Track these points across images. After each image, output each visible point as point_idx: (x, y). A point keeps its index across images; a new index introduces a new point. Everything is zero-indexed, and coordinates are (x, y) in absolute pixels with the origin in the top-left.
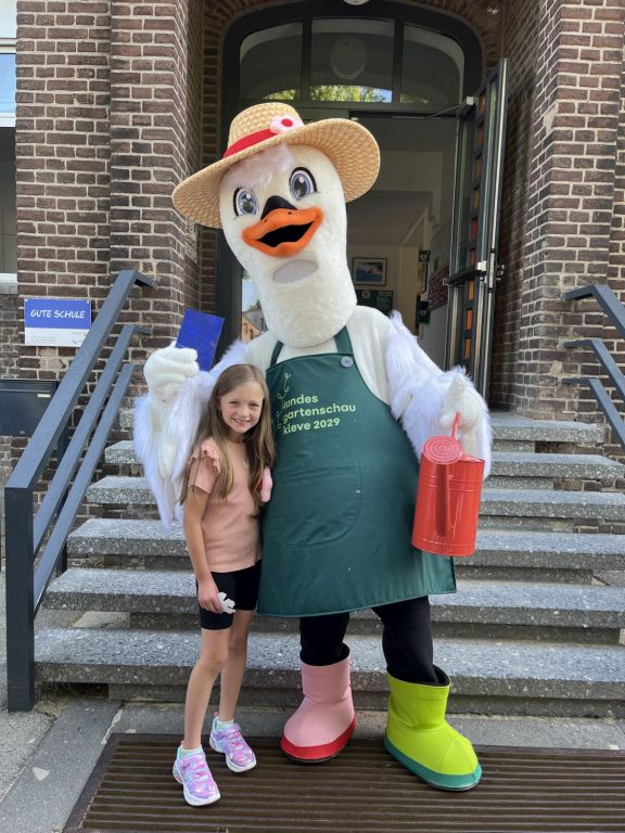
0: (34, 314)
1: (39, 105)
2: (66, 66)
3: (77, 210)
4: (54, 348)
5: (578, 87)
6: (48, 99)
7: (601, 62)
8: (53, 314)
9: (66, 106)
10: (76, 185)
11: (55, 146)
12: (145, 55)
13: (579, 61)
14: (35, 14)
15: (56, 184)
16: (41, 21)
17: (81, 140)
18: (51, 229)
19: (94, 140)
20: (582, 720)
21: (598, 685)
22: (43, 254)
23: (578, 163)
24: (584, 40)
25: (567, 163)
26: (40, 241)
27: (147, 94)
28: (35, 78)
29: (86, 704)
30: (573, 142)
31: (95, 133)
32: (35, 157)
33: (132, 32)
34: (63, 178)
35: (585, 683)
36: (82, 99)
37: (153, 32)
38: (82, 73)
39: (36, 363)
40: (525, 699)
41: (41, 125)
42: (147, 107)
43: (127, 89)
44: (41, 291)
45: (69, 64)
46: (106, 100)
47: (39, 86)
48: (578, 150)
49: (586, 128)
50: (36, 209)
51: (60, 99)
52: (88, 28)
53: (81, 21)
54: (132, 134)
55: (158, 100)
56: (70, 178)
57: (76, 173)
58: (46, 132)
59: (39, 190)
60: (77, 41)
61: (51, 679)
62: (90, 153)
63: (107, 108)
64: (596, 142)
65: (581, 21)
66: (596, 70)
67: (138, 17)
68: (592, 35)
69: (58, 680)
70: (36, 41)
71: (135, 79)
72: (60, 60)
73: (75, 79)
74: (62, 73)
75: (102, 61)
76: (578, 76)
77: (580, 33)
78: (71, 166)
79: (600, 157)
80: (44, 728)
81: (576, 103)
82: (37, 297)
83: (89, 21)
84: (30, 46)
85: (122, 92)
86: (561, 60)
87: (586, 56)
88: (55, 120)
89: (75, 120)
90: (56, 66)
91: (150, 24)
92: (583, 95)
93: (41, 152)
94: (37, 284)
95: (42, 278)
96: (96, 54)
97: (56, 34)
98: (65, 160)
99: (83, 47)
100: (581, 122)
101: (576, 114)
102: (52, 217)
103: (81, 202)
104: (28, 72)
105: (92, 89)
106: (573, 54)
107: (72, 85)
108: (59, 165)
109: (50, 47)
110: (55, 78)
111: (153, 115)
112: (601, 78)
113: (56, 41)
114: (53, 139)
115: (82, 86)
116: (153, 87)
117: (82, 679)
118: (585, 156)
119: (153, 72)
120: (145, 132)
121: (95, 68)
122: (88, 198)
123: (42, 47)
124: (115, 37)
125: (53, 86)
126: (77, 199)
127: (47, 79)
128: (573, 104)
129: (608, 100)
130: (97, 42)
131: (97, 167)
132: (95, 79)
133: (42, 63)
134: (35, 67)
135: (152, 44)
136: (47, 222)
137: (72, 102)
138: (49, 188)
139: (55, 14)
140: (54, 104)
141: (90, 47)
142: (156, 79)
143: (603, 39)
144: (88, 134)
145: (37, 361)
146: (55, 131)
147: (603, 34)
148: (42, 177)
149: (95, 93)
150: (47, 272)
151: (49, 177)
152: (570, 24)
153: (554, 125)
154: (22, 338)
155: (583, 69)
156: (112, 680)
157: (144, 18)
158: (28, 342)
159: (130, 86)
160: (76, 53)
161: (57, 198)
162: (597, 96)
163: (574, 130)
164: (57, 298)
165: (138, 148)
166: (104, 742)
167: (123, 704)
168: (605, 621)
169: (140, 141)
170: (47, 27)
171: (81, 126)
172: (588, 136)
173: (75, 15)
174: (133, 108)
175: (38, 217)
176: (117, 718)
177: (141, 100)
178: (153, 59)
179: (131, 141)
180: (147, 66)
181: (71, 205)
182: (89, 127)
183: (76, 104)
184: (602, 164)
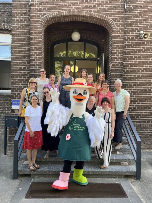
0: (14, 103)
1: (16, 64)
3: (23, 83)
5: (115, 61)
6: (18, 63)
8: (18, 103)
10: (22, 78)
11: (19, 71)
12: (36, 56)
13: (115, 56)
14: (15, 47)
15: (19, 78)
17: (24, 70)
18: (18, 87)
19: (26, 70)
21: (115, 172)
22: (16, 91)
24: (116, 53)
25: (114, 75)
26: (15, 89)
27: (36, 63)
28: (15, 59)
29: (27, 178)
33: (34, 52)
36: (24, 63)
37: (38, 52)
38: (24, 58)
39: (14, 112)
41: (16, 68)
42: (36, 65)
44: (15, 98)
45: (22, 56)
46: (29, 63)
48: (116, 72)
49: (117, 69)
50: (15, 83)
51: (20, 63)
52: (25, 50)
54: (34, 70)
55: (38, 64)
56: (21, 77)
57: (23, 76)
59: (16, 80)
61: (21, 174)
62: (25, 73)
63: (29, 65)
64: (119, 71)
65: (116, 49)
67: (35, 49)
68: (118, 52)
70: (15, 52)
72: (20, 56)
74: (20, 58)
75: (28, 56)
80: (20, 182)
81: (115, 64)
82: (15, 100)
83: (25, 49)
88: (19, 67)
91: (37, 50)
93: (16, 72)
95: (16, 96)
97: (19, 51)
98: (21, 74)
99: (24, 53)
101: (115, 66)
102: (18, 84)
105: (26, 61)
107: (22, 60)
108: (19, 75)
109: (18, 53)
115: (24, 61)
116: (38, 61)
117: (26, 173)
118: (117, 74)
119: (38, 59)
120: (36, 70)
122: (25, 81)
124: (31, 52)
125: (18, 60)
126: (23, 81)
129: (121, 63)
130: (27, 53)
131: (27, 75)
132: (27, 59)
133: (16, 56)
135: (38, 54)
137: (22, 63)
139: (19, 47)
146: (19, 69)
147: (120, 52)
148: (16, 77)
152: (114, 50)
153: (111, 68)
154: (11, 107)
155: (116, 58)
156: (31, 173)
158: (13, 108)
159: (33, 61)
161: (19, 81)
162: (119, 63)
163: (115, 69)
164: (18, 100)
165: (35, 72)
166: (31, 184)
167: (33, 178)
170: (17, 50)
171: (24, 68)
173: (23, 47)
174: (34, 65)
176: (32, 180)
178: (38, 56)
180: (36, 58)
184: (120, 75)
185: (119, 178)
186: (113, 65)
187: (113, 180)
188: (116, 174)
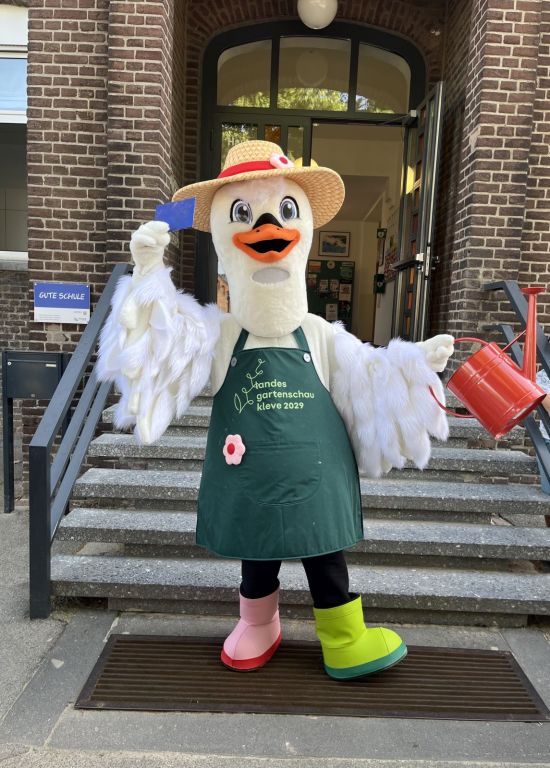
0: (42, 295)
1: (47, 119)
2: (69, 87)
3: (79, 209)
4: (59, 324)
5: (497, 113)
6: (54, 115)
7: (518, 92)
8: (58, 296)
9: (69, 121)
10: (77, 188)
11: (60, 155)
12: (137, 81)
13: (499, 91)
14: (44, 42)
15: (61, 187)
16: (49, 48)
17: (82, 150)
18: (57, 225)
19: (93, 151)
20: (473, 629)
21: (485, 601)
22: (50, 245)
23: (496, 177)
24: (504, 74)
25: (486, 177)
26: (47, 234)
27: (138, 114)
28: (43, 97)
29: (90, 613)
30: (492, 160)
31: (94, 145)
32: (43, 164)
33: (126, 61)
34: (67, 182)
35: (475, 599)
36: (83, 115)
37: (144, 62)
38: (83, 94)
39: (43, 337)
40: (430, 611)
41: (49, 137)
42: (138, 125)
43: (122, 109)
44: (48, 277)
45: (72, 85)
46: (104, 117)
47: (47, 103)
48: (496, 166)
49: (503, 148)
50: (44, 207)
51: (65, 115)
52: (88, 55)
53: (82, 49)
54: (126, 147)
55: (148, 119)
56: (73, 182)
57: (78, 178)
58: (53, 143)
59: (47, 192)
60: (79, 66)
61: (63, 594)
62: (90, 161)
63: (104, 123)
64: (511, 160)
65: (501, 58)
66: (513, 99)
67: (131, 48)
68: (510, 69)
69: (69, 594)
70: (44, 65)
71: (128, 101)
72: (64, 82)
73: (78, 98)
74: (68, 93)
75: (100, 84)
76: (498, 104)
77: (501, 67)
78: (75, 172)
79: (514, 173)
80: (59, 630)
81: (496, 126)
82: (45, 282)
83: (89, 49)
84: (39, 70)
85: (118, 112)
86: (484, 90)
87: (505, 86)
88: (60, 133)
89: (78, 133)
90: (61, 87)
91: (140, 55)
92: (501, 120)
93: (49, 159)
94: (45, 270)
95: (49, 266)
96: (95, 78)
97: (60, 59)
98: (69, 166)
99: (84, 71)
100: (498, 143)
101: (495, 136)
102: (59, 215)
103: (81, 203)
104: (37, 91)
105: (91, 107)
106: (494, 85)
107: (75, 104)
108: (63, 171)
109: (55, 71)
110: (60, 97)
111: (143, 132)
112: (517, 105)
113: (61, 65)
114: (59, 149)
115: (83, 104)
116: (144, 108)
117: (87, 594)
118: (501, 172)
119: (144, 95)
120: (137, 146)
121: (95, 89)
122: (87, 199)
123: (49, 70)
124: (111, 65)
125: (59, 103)
126: (78, 199)
127: (53, 98)
128: (493, 128)
129: (523, 124)
130: (95, 67)
131: (96, 173)
132: (94, 99)
133: (50, 84)
134: (43, 87)
135: (143, 72)
136: (53, 219)
137: (74, 118)
138: (55, 190)
139: (61, 43)
140: (60, 120)
141: (90, 72)
142: (146, 102)
143: (520, 72)
144: (88, 145)
145: (45, 335)
146: (60, 143)
147: (520, 69)
148: (49, 181)
149: (95, 111)
150: (53, 260)
151: (55, 181)
152: (492, 59)
153: (477, 146)
154: (32, 316)
155: (502, 97)
156: (111, 594)
157: (135, 49)
158: (38, 318)
159: (124, 107)
160: (79, 76)
161: (62, 199)
162: (513, 121)
163: (493, 150)
164: (61, 282)
165: (130, 159)
166: (105, 641)
167: (119, 613)
168: (495, 553)
169: (132, 153)
170: (54, 54)
171: (82, 139)
172: (505, 155)
173: (77, 44)
174: (127, 125)
175: (46, 214)
176: (115, 623)
177: (133, 119)
178: (144, 84)
179: (124, 153)
180: (138, 90)
181: (74, 204)
182: (89, 139)
183: (78, 120)
184: (516, 178)
185: (500, 627)
186: (485, 131)
187: (475, 636)
188: (489, 611)
